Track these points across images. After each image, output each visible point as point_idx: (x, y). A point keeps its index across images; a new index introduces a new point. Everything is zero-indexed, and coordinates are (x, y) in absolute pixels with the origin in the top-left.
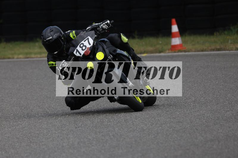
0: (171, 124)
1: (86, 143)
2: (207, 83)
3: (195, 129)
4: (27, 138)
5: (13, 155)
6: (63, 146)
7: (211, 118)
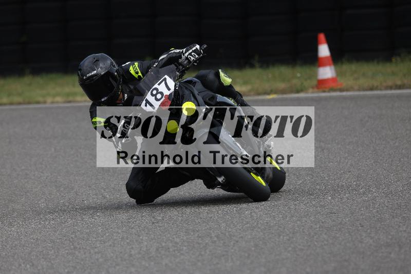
0: (317, 216)
1: (171, 250)
2: (379, 144)
3: (359, 226)
4: (68, 242)
5: (45, 270)
6: (131, 255)
7: (387, 207)
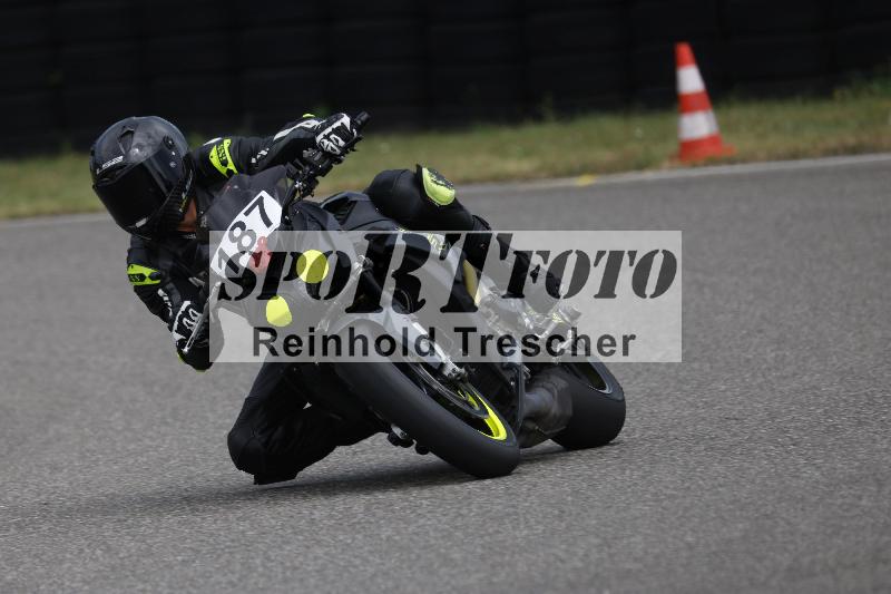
2: (818, 272)
3: (789, 443)
5: (134, 558)
6: (313, 522)
7: (845, 401)
